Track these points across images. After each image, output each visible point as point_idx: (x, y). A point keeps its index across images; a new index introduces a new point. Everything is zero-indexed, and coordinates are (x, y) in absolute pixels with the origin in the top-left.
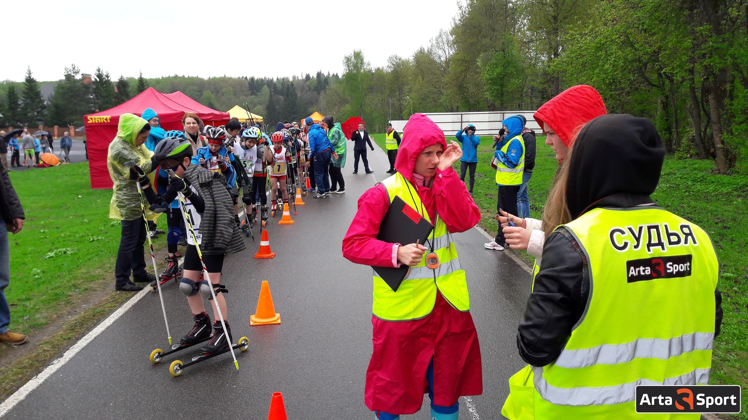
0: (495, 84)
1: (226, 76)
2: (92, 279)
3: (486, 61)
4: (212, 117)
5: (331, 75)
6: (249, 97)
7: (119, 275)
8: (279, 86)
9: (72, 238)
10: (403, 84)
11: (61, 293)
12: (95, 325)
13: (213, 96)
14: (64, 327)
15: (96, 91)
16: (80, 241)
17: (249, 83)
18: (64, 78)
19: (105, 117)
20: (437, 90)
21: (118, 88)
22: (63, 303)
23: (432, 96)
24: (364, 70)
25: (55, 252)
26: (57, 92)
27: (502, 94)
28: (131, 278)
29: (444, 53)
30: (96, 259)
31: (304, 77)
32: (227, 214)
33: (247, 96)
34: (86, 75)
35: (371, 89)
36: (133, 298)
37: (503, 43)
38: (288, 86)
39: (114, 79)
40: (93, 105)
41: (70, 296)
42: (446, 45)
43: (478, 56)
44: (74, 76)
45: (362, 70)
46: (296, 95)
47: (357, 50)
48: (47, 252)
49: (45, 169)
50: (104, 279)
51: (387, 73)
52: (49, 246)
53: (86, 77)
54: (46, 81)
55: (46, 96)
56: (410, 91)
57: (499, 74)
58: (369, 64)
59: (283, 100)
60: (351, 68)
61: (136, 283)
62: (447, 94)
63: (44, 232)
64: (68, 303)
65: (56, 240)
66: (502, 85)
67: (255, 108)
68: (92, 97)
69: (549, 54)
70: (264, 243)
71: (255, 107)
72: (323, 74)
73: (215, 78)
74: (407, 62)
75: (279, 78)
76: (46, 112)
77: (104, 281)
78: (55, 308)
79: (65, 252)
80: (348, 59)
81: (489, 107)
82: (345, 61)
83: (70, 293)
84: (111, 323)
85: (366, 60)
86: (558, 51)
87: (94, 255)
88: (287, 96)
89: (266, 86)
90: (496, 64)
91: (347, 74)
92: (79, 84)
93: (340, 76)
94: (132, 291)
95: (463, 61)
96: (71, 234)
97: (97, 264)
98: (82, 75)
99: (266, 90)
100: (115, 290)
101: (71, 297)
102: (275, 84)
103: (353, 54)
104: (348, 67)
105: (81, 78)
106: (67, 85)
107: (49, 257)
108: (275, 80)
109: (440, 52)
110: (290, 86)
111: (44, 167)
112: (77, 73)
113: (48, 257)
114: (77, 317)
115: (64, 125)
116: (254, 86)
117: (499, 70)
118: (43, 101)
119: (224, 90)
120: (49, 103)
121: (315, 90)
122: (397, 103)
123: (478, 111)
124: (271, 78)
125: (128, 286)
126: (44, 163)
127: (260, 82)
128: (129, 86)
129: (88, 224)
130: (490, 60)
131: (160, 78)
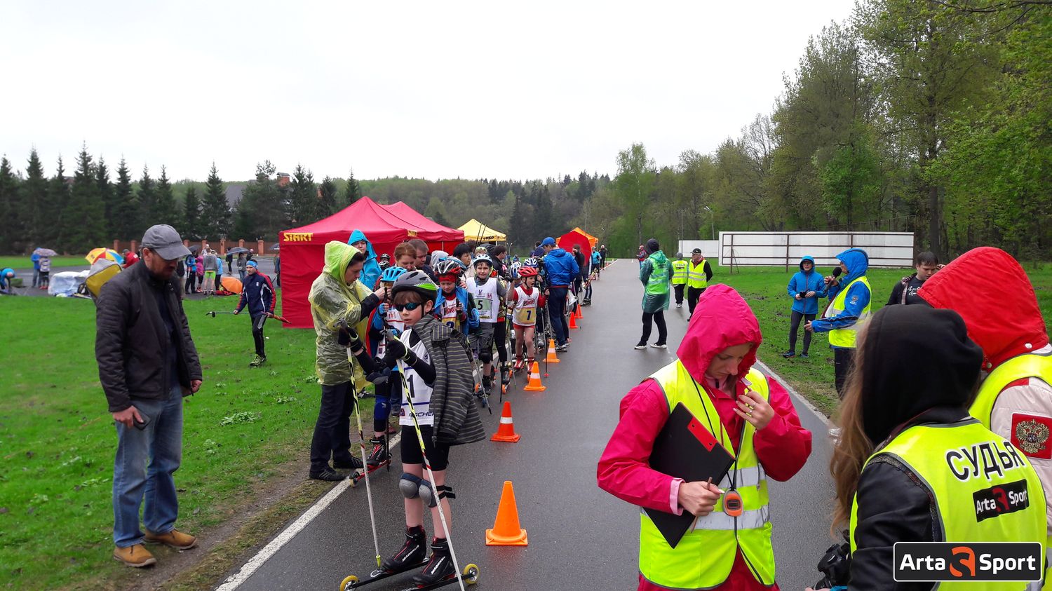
0: (838, 191)
1: (461, 178)
2: (278, 460)
3: (825, 160)
4: (441, 236)
5: (599, 177)
6: (489, 206)
7: (315, 458)
8: (529, 192)
9: (255, 397)
10: (701, 190)
11: (240, 478)
12: (282, 529)
13: (442, 204)
14: (242, 527)
15: (294, 196)
16: (266, 403)
17: (489, 188)
18: (255, 178)
19: (305, 234)
20: (751, 198)
21: (323, 192)
22: (242, 492)
23: (744, 207)
24: (646, 171)
25: (233, 417)
26: (245, 196)
27: (850, 207)
28: (331, 463)
29: (763, 147)
30: (285, 430)
31: (563, 179)
32: (462, 387)
33: (486, 205)
34: (283, 174)
35: (654, 197)
36: (332, 491)
37: (851, 134)
38: (541, 191)
39: (318, 180)
40: (289, 214)
41: (251, 483)
42: (765, 136)
43: (813, 151)
44: (268, 176)
45: (643, 171)
46: (550, 204)
47: (638, 143)
48: (223, 416)
49: (225, 298)
50: (295, 460)
51: (679, 174)
52: (226, 407)
53: (282, 177)
54: (232, 181)
55: (233, 200)
56: (711, 198)
57: (845, 178)
58: (652, 162)
59: (533, 210)
60: (627, 168)
61: (336, 470)
62: (765, 205)
63: (220, 387)
64: (249, 492)
65: (236, 399)
66: (850, 194)
67: (496, 221)
68: (288, 203)
69: (922, 151)
70: (505, 421)
71: (495, 219)
72: (588, 176)
73: (445, 180)
74: (707, 159)
75: (529, 181)
76: (230, 222)
77: (295, 463)
78: (231, 500)
79: (246, 418)
80: (624, 156)
81: (829, 224)
82: (619, 158)
83: (251, 479)
84: (303, 527)
85: (648, 157)
86: (935, 146)
87: (283, 424)
88: (539, 205)
89: (511, 192)
90: (841, 163)
91: (622, 175)
92: (273, 187)
93: (612, 179)
94: (331, 481)
95: (790, 158)
96: (255, 391)
97: (286, 439)
98: (278, 174)
99: (511, 197)
100: (308, 477)
101: (252, 485)
102: (523, 189)
103: (631, 148)
104: (624, 166)
105: (276, 178)
106: (259, 187)
107: (227, 424)
108: (523, 183)
109: (757, 146)
110: (543, 192)
111: (225, 295)
112: (272, 172)
113: (224, 423)
114: (259, 514)
115: (251, 239)
116: (496, 191)
117: (844, 172)
118: (228, 207)
119: (456, 197)
120: (235, 210)
121: (576, 197)
122: (691, 216)
123: (813, 231)
124: (518, 180)
125: (326, 474)
126: (225, 289)
127: (503, 186)
128: (336, 190)
129: (276, 377)
130: (830, 157)
131: (376, 180)
